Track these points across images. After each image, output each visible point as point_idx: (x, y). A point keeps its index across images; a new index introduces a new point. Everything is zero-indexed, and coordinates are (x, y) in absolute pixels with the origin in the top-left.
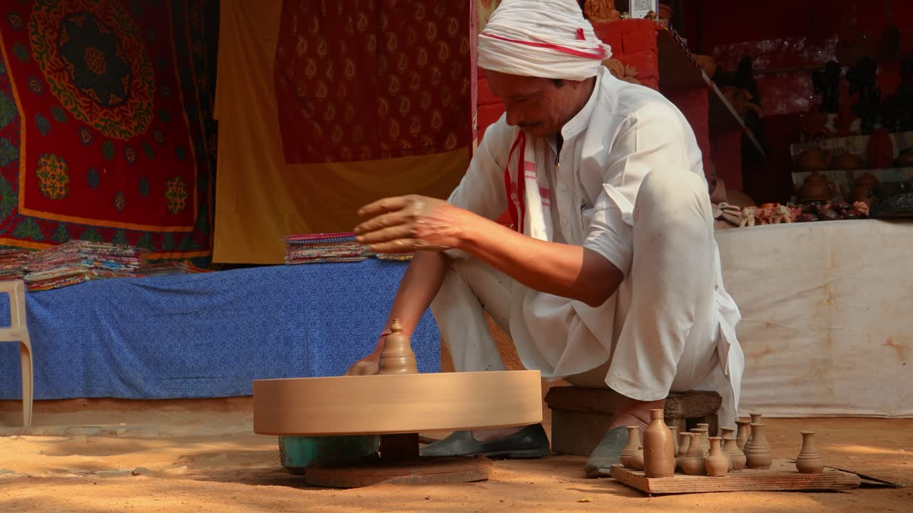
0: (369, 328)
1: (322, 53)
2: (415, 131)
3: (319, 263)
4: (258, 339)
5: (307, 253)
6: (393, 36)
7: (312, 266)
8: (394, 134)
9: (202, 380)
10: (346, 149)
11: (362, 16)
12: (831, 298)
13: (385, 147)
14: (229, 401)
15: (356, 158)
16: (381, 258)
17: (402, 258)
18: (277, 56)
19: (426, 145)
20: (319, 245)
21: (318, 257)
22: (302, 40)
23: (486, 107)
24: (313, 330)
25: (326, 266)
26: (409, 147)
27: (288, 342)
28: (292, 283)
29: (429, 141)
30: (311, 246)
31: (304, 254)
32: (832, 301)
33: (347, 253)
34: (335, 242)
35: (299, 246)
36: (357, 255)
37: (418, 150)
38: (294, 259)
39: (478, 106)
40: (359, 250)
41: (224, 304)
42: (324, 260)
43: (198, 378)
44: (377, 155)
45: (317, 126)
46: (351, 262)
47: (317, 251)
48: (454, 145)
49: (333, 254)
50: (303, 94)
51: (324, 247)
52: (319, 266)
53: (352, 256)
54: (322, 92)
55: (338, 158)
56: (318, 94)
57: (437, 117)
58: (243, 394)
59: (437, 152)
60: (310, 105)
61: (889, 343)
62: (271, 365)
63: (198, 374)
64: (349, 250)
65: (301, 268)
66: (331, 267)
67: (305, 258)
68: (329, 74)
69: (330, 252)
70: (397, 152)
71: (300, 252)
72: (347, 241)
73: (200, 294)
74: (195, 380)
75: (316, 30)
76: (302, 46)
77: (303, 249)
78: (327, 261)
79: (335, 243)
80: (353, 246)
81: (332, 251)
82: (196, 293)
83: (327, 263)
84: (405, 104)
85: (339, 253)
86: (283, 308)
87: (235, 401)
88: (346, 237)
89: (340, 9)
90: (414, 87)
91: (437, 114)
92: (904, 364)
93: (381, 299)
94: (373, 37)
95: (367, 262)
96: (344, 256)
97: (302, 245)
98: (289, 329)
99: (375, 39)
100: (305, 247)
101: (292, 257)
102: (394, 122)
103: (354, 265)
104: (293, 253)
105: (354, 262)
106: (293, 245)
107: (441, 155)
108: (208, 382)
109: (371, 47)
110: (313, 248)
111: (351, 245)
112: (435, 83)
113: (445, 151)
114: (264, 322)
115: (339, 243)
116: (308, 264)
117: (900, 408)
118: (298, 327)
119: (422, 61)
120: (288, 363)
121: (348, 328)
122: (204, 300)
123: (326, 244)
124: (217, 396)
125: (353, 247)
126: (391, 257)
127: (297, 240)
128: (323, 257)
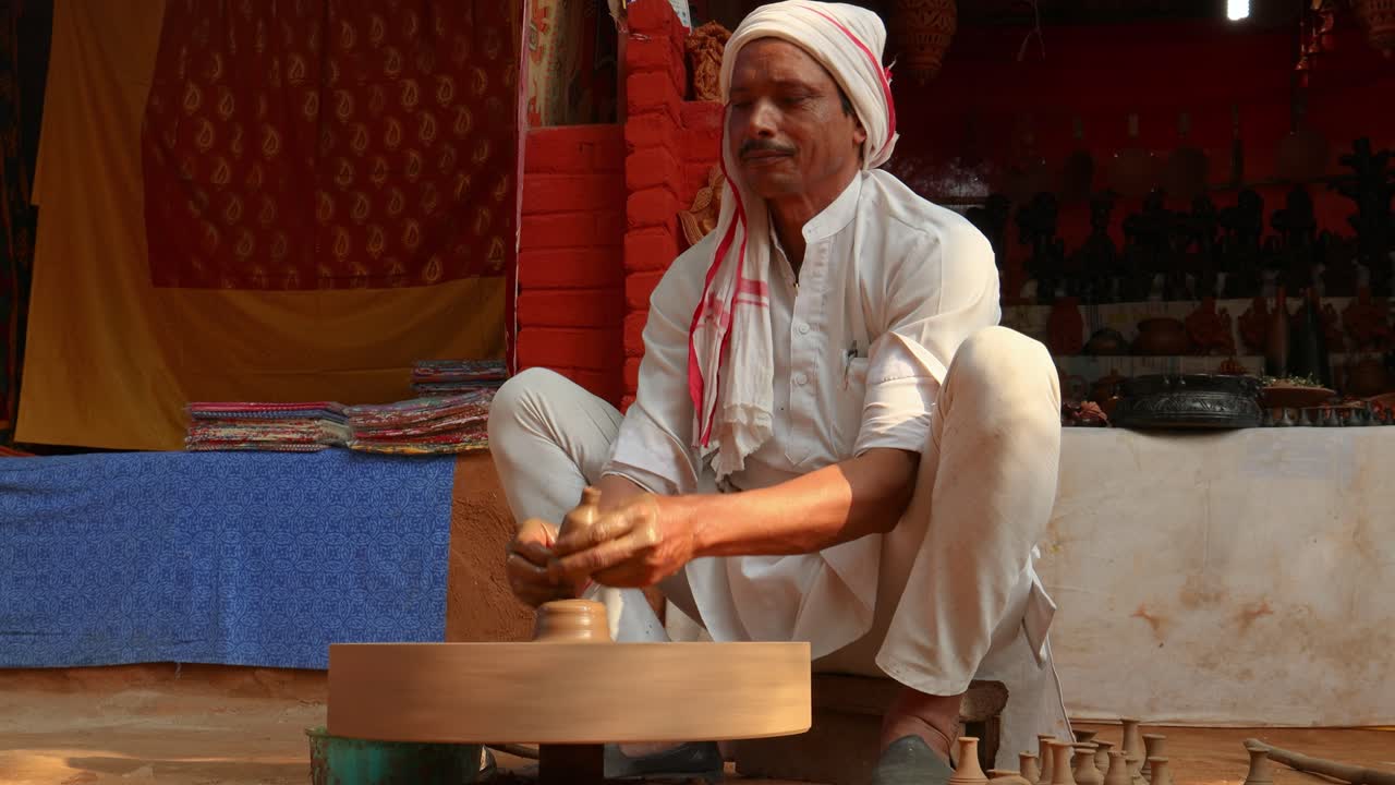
0: (326, 560)
1: (225, 110)
2: (375, 248)
3: (246, 451)
4: (129, 573)
5: (224, 432)
6: (346, 96)
7: (233, 455)
8: (341, 251)
9: (25, 637)
10: (258, 271)
11: (298, 60)
12: (1059, 543)
13: (325, 271)
14: (71, 674)
15: (275, 286)
16: (353, 447)
17: (390, 450)
18: (150, 111)
19: (393, 272)
20: (246, 420)
21: (244, 441)
22: (193, 88)
23: (533, 217)
24: (229, 560)
25: (255, 457)
26: (365, 273)
27: (184, 579)
28: (196, 481)
29: (398, 267)
30: (232, 421)
31: (218, 434)
32: (1060, 547)
33: (295, 436)
34: (274, 418)
35: (211, 421)
36: (310, 441)
37: (378, 279)
38: (201, 442)
39: (522, 215)
40: (315, 433)
41: (73, 510)
42: (254, 447)
43: (16, 633)
44: (310, 282)
45: (212, 230)
46: (302, 452)
47: (244, 431)
48: (437, 276)
49: (270, 437)
50: (190, 177)
51: (254, 425)
52: (245, 455)
53: (304, 443)
54: (222, 174)
55: (244, 282)
56: (216, 179)
57: (413, 230)
58: (97, 663)
59: (411, 284)
60: (202, 195)
61: (1141, 614)
62: (151, 615)
63: (19, 629)
64: (298, 432)
65: (214, 457)
66: (267, 457)
67: (220, 442)
68: (236, 147)
69: (265, 433)
70: (343, 281)
71: (211, 432)
72: (296, 418)
73: (30, 493)
74: (10, 638)
75: (217, 75)
76: (192, 100)
77: (217, 427)
78: (258, 448)
79: (273, 420)
80: (305, 426)
81: (269, 432)
82: (23, 490)
83: (259, 451)
84: (397, 200)
85: (280, 436)
86: (177, 521)
87: (84, 674)
88: (293, 410)
89: (260, 45)
90: (378, 180)
91: (413, 226)
92: (1161, 645)
93: (351, 514)
94: (313, 95)
95: (329, 452)
96: (290, 441)
97: (216, 419)
98: (187, 558)
99: (317, 98)
100: (220, 423)
101: (199, 437)
102: (342, 233)
103: (307, 457)
104: (199, 431)
105: (306, 452)
106: (200, 419)
107: (416, 291)
108: (34, 642)
109: (309, 112)
110: (235, 426)
111: (300, 424)
112: (413, 176)
113: (424, 284)
114: (142, 544)
115: (280, 420)
116: (226, 451)
117: (1153, 710)
118: (203, 555)
119: (392, 140)
120: (182, 613)
121: (289, 559)
122: (36, 504)
123: (259, 421)
124: (50, 665)
125: (304, 428)
126: (370, 448)
127: (208, 409)
128: (250, 441)
